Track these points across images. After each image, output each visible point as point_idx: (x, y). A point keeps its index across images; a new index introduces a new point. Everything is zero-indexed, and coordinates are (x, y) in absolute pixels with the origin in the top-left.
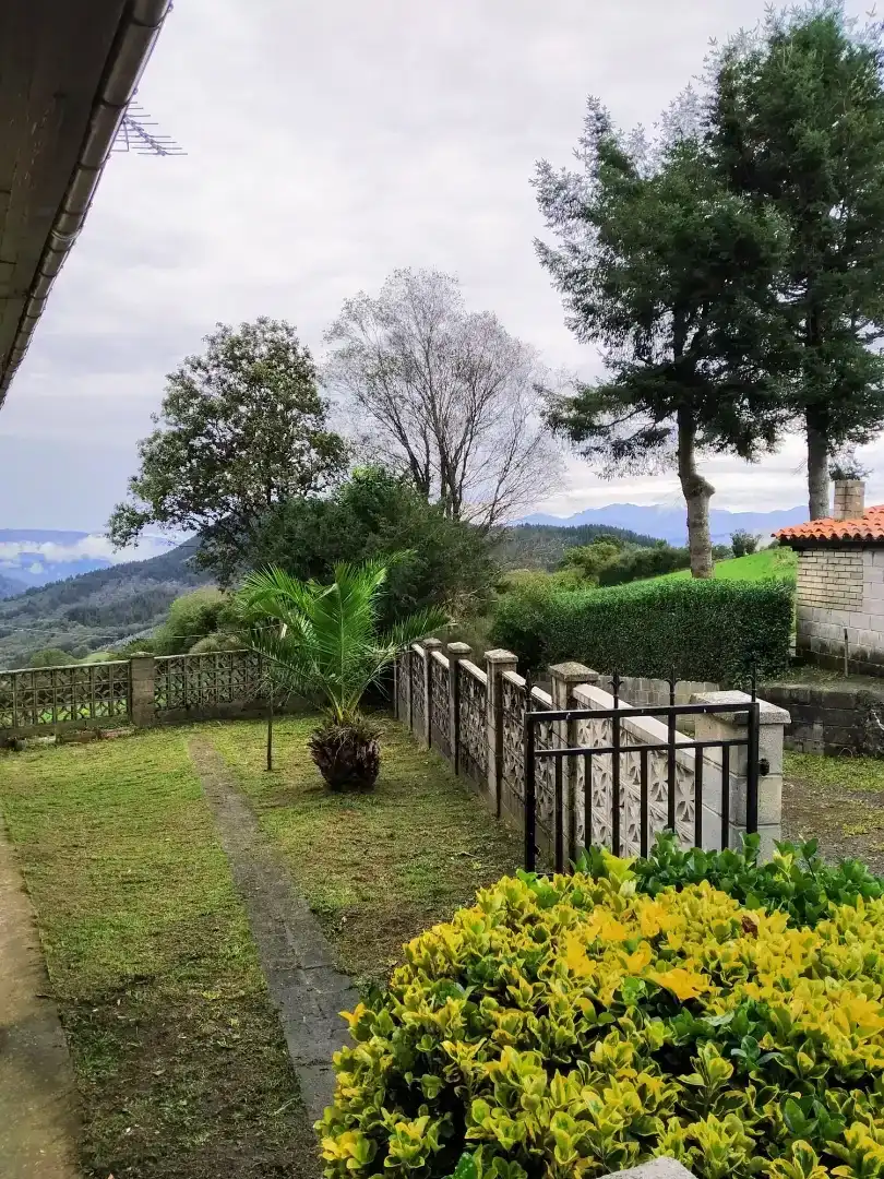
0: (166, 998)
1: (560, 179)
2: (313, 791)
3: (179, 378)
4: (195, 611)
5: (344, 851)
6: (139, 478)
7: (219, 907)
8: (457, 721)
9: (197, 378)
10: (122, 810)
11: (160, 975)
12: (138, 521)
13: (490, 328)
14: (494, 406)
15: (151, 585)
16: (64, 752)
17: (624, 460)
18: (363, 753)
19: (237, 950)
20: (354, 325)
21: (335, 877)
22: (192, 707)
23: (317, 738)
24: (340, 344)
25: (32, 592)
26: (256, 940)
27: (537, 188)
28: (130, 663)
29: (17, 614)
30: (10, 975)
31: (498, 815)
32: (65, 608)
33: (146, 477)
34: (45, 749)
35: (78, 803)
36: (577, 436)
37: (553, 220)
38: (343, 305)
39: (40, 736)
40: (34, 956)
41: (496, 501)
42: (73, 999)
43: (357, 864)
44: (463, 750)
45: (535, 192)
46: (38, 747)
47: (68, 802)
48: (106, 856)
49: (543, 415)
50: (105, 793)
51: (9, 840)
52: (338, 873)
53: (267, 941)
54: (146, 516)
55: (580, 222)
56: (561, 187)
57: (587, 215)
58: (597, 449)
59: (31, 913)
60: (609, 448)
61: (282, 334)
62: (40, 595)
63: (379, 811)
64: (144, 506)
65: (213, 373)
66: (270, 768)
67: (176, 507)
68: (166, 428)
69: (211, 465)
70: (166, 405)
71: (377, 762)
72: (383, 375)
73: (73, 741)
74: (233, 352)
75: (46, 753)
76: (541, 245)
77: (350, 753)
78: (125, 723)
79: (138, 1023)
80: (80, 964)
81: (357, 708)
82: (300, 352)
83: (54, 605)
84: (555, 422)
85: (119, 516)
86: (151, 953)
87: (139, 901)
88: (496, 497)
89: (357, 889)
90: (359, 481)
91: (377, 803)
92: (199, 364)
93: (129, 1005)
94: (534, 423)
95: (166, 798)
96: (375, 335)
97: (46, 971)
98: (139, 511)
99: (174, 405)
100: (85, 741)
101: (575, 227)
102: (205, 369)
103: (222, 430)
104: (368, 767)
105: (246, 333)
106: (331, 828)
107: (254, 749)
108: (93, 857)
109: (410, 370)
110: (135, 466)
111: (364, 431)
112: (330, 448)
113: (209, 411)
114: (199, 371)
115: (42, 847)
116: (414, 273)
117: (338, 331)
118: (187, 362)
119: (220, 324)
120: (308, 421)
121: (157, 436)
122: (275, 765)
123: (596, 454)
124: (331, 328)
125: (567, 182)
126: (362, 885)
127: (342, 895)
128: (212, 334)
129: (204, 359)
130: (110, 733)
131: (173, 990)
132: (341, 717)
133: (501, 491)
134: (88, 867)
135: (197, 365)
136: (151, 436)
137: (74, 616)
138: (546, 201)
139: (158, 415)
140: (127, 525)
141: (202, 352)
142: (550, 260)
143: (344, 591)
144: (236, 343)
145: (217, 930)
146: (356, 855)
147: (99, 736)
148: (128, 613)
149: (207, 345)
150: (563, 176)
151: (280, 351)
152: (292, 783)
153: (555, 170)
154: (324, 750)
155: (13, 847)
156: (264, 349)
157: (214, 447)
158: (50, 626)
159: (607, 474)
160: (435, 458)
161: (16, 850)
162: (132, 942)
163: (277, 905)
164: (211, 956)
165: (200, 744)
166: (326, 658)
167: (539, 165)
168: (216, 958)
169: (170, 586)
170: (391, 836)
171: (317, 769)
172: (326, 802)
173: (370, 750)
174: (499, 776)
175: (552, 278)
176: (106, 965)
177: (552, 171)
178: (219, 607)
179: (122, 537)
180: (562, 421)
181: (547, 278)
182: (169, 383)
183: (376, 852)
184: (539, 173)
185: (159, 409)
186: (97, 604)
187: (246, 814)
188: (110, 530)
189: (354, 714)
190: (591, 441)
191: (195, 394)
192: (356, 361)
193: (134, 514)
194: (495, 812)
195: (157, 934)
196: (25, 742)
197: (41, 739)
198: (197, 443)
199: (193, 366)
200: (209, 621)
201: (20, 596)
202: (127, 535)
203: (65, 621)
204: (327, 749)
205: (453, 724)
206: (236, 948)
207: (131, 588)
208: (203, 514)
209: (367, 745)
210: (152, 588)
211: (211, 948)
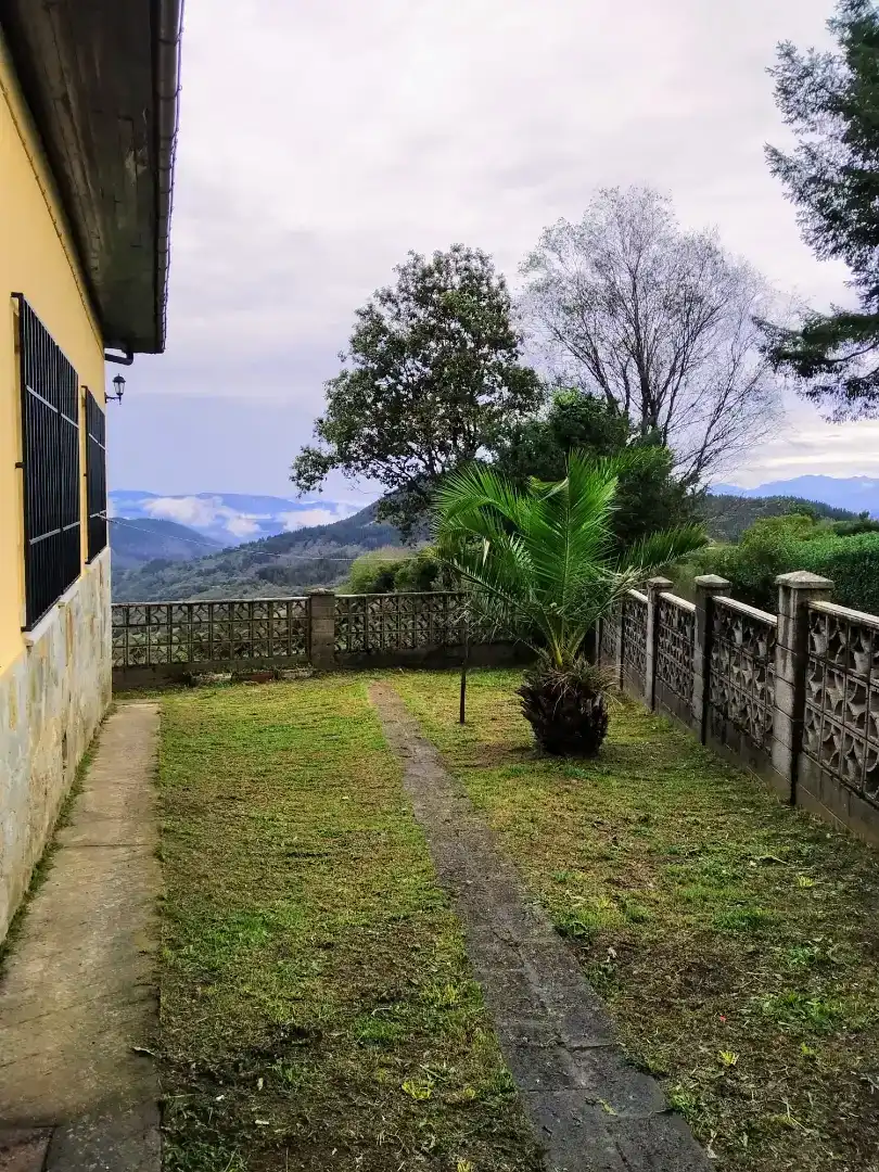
0: (339, 1081)
1: (806, 63)
2: (523, 749)
3: (366, 314)
4: (373, 572)
5: (583, 837)
6: (324, 420)
7: (417, 907)
8: (707, 674)
9: (386, 312)
10: (292, 756)
11: (331, 1028)
12: (323, 464)
13: (707, 253)
14: (708, 340)
15: (333, 548)
16: (239, 691)
17: (859, 401)
18: (587, 708)
19: (452, 994)
20: (552, 256)
21: (580, 875)
22: (374, 652)
23: (528, 685)
24: (537, 276)
25: (228, 551)
26: (481, 978)
27: (776, 78)
28: (310, 600)
29: (214, 571)
30: (103, 999)
31: (793, 801)
32: (258, 567)
33: (332, 420)
34: (219, 686)
35: (244, 745)
36: (805, 371)
37: (792, 116)
38: (542, 232)
39: (216, 672)
40: (145, 967)
41: (705, 446)
42: (188, 1065)
43: (607, 859)
44: (715, 713)
45: (773, 83)
46: (212, 684)
47: (233, 743)
48: (267, 816)
49: (763, 350)
50: (277, 736)
51: (156, 784)
52: (583, 869)
53: (497, 981)
54: (330, 458)
55: (826, 115)
56: (808, 73)
57: (835, 106)
58: (825, 389)
59: (158, 891)
60: (840, 387)
61: (475, 264)
62: (235, 554)
63: (614, 783)
64: (329, 449)
65: (402, 306)
66: (462, 720)
67: (361, 452)
68: (352, 367)
69: (396, 407)
70: (353, 341)
71: (605, 720)
72: (583, 308)
73: (250, 679)
74: (424, 286)
75: (222, 690)
76: (775, 152)
77: (571, 705)
78: (303, 664)
79: (289, 1140)
80: (210, 991)
81: (580, 649)
82: (495, 283)
83: (247, 563)
84: (778, 357)
85: (303, 459)
86: (318, 983)
87: (305, 885)
88: (705, 442)
89: (617, 898)
90: (563, 407)
91: (609, 773)
92: (389, 296)
93: (278, 1092)
94: (753, 360)
95: (345, 746)
96: (574, 265)
97: (158, 998)
98: (324, 455)
99: (362, 343)
100: (262, 680)
101: (820, 121)
102: (393, 301)
103: (412, 368)
104: (595, 725)
105: (438, 263)
106: (556, 801)
107: (441, 699)
108: (253, 814)
109: (613, 302)
110: (321, 407)
111: (559, 369)
112: (523, 384)
113: (397, 346)
114: (389, 304)
115: (192, 796)
116: (622, 192)
117: (535, 262)
118: (377, 295)
119: (411, 253)
120: (500, 356)
121: (344, 376)
122: (467, 718)
123: (825, 396)
124: (527, 259)
125: (813, 66)
126: (623, 894)
127: (598, 908)
128: (403, 264)
129: (395, 291)
130: (288, 673)
131: (351, 1065)
132: (560, 659)
133: (712, 435)
134: (244, 829)
135: (387, 298)
136: (338, 376)
137: (263, 575)
138: (786, 92)
139: (345, 354)
140: (311, 469)
141: (392, 282)
142: (783, 167)
143: (576, 493)
144: (427, 273)
145: (417, 950)
146: (601, 844)
147: (277, 677)
148: (312, 574)
149: (398, 276)
150: (811, 59)
151: (474, 282)
152: (492, 740)
153: (802, 53)
154: (537, 703)
155: (157, 794)
156: (456, 280)
157: (400, 387)
158: (243, 584)
159: (838, 417)
160: (637, 397)
161: (160, 798)
162: (291, 955)
163: (502, 912)
164: (412, 999)
165: (382, 690)
166: (544, 583)
167: (781, 47)
168: (420, 1004)
169: (350, 549)
170: (645, 820)
171: (528, 725)
172: (539, 765)
173: (597, 704)
174: (797, 748)
175: (787, 188)
176: (248, 996)
177: (794, 55)
178: (396, 567)
179: (307, 480)
180: (786, 356)
181: (780, 187)
182: (357, 319)
183: (629, 842)
184: (780, 56)
185: (347, 348)
186: (285, 565)
187: (441, 773)
188: (295, 473)
189: (576, 657)
190: (820, 379)
191: (384, 331)
192: (554, 293)
193: (319, 456)
194: (788, 797)
195: (328, 946)
196: (200, 677)
197: (216, 676)
198: (383, 384)
199: (382, 298)
200: (387, 580)
201: (218, 555)
202: (311, 479)
203: (256, 579)
204: (542, 699)
205: (698, 679)
206: (449, 988)
207: (314, 552)
208: (387, 461)
209: (594, 697)
210: (335, 551)
211: (410, 984)
